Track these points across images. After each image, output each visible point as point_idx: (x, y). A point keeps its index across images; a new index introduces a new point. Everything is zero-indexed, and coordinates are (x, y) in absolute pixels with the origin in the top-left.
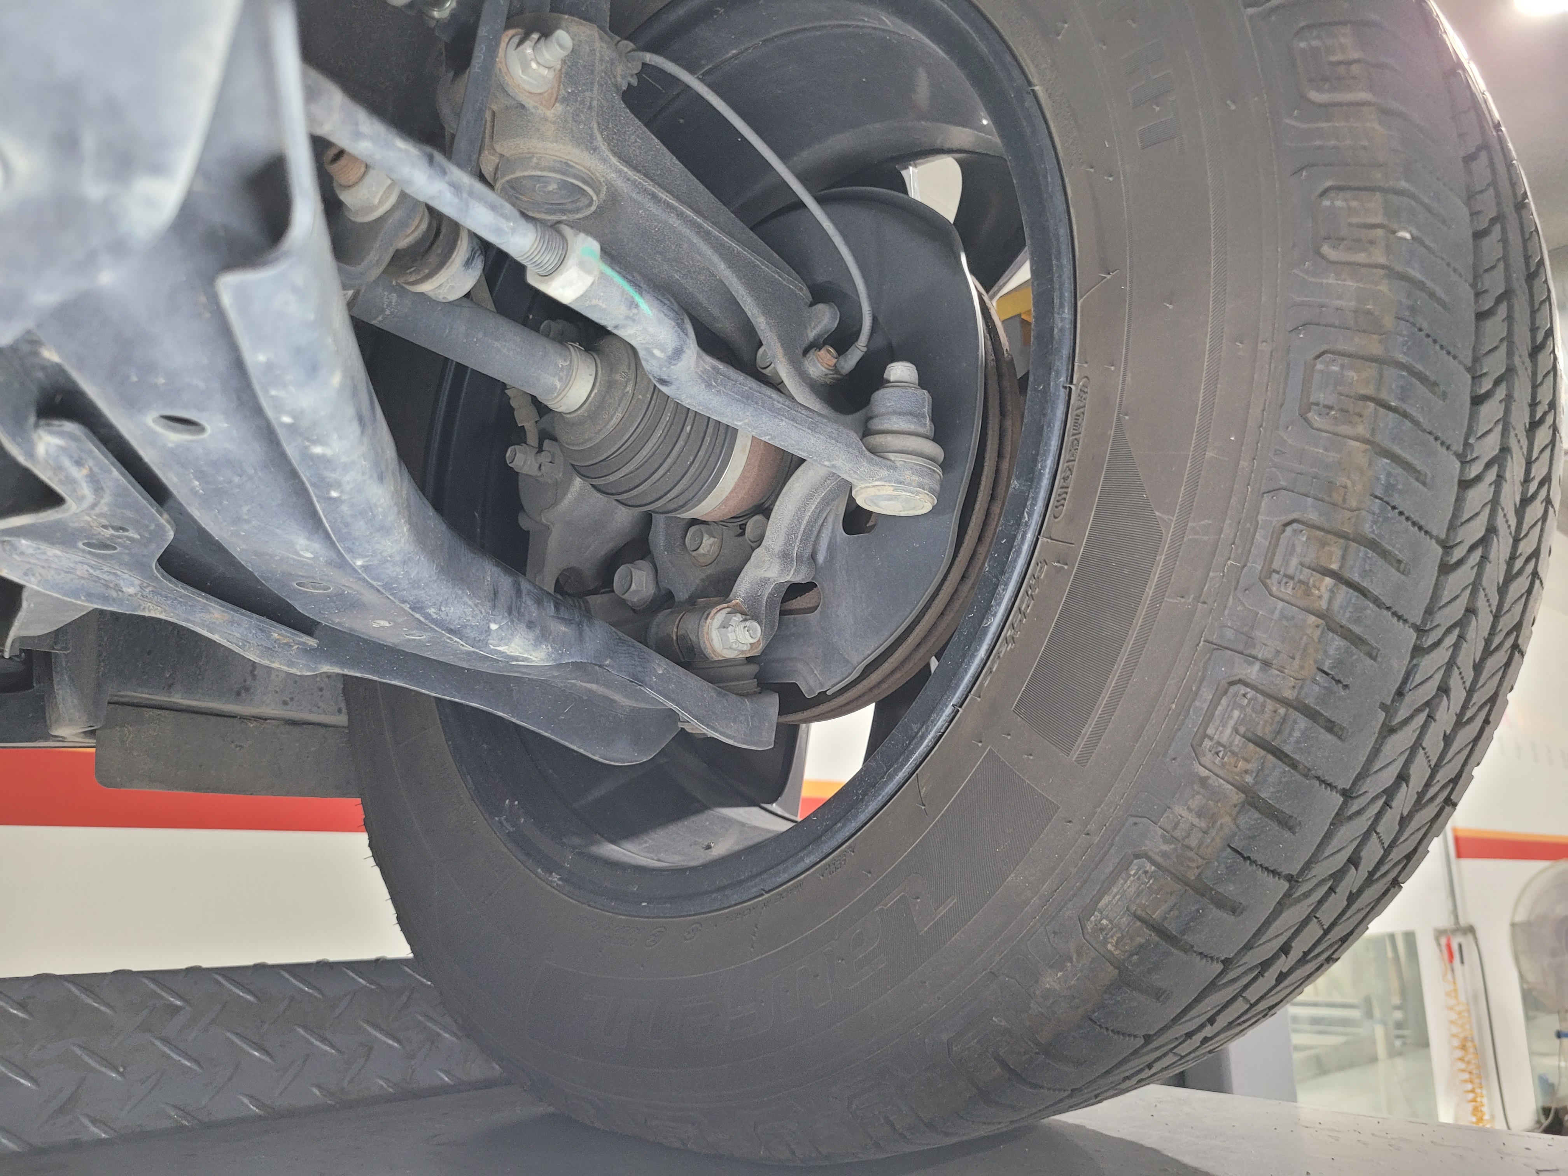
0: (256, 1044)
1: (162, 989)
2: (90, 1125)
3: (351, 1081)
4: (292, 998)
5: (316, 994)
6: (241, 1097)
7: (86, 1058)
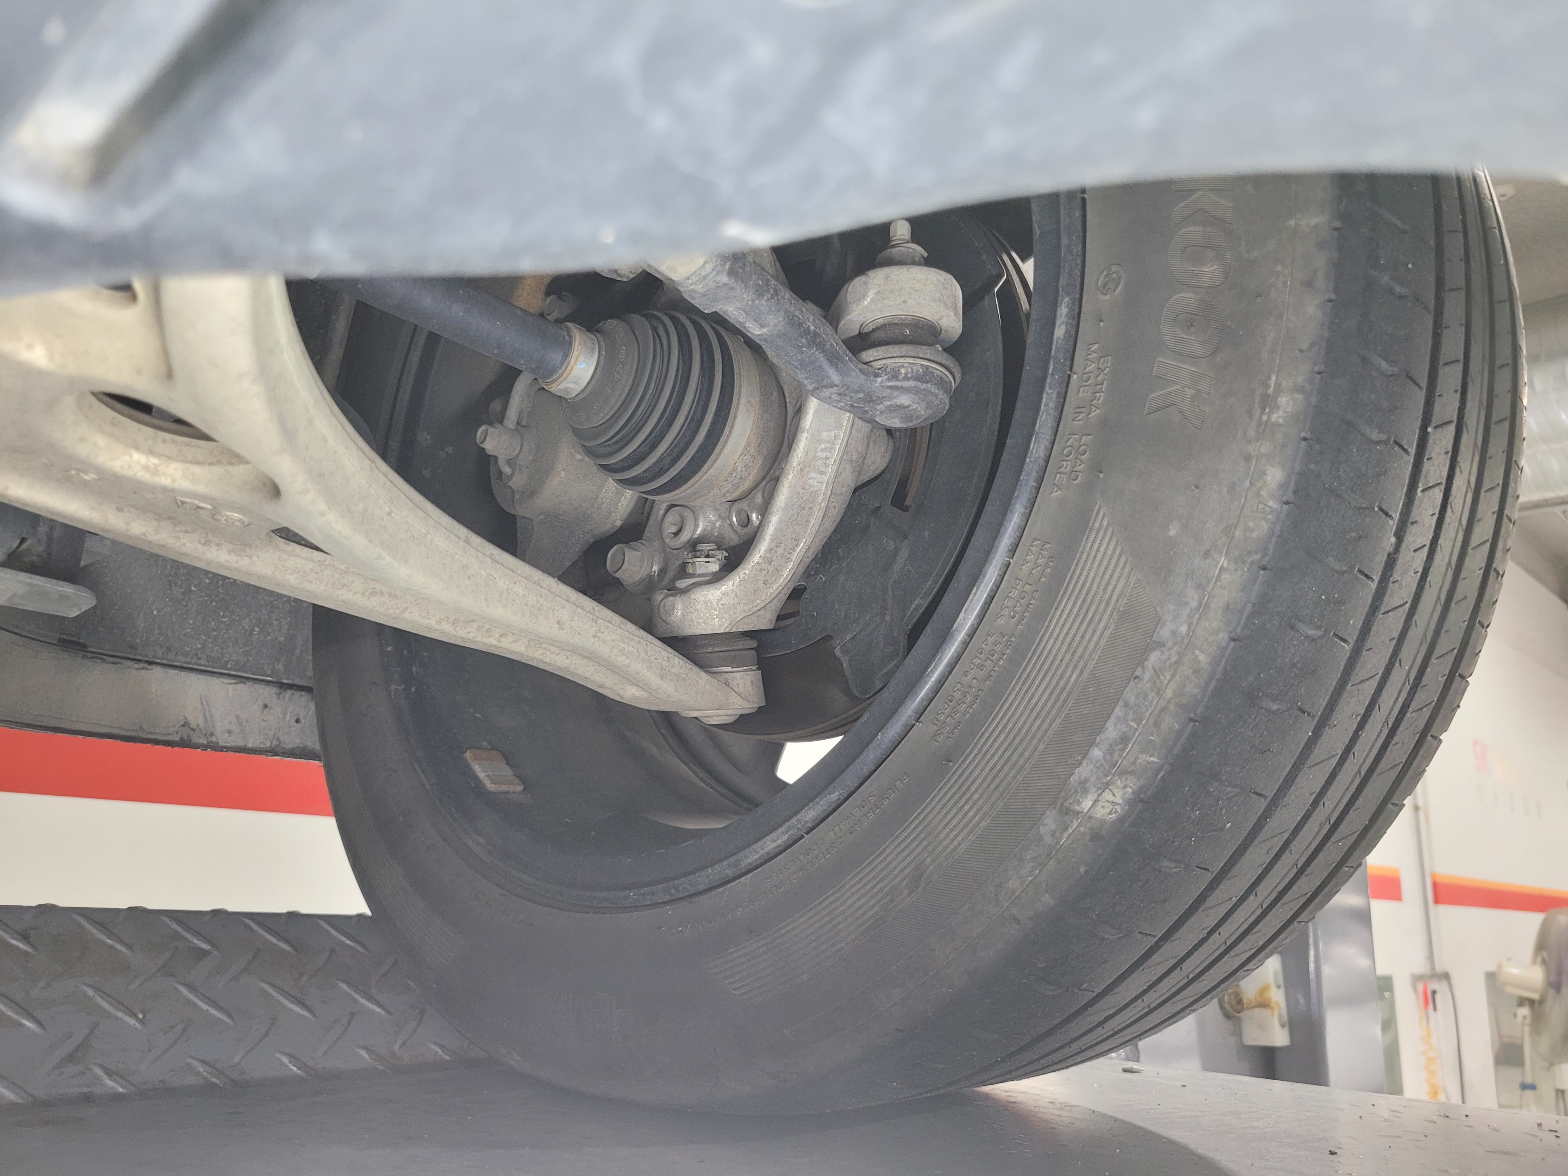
0: (293, 997)
1: (187, 931)
2: (105, 1076)
3: (403, 1044)
4: (332, 951)
5: (359, 948)
6: (279, 1056)
7: (99, 1000)
